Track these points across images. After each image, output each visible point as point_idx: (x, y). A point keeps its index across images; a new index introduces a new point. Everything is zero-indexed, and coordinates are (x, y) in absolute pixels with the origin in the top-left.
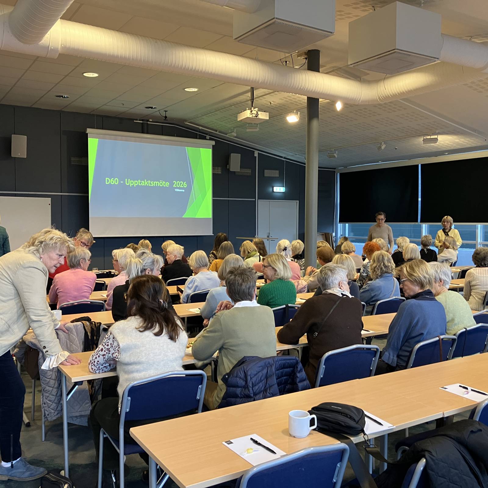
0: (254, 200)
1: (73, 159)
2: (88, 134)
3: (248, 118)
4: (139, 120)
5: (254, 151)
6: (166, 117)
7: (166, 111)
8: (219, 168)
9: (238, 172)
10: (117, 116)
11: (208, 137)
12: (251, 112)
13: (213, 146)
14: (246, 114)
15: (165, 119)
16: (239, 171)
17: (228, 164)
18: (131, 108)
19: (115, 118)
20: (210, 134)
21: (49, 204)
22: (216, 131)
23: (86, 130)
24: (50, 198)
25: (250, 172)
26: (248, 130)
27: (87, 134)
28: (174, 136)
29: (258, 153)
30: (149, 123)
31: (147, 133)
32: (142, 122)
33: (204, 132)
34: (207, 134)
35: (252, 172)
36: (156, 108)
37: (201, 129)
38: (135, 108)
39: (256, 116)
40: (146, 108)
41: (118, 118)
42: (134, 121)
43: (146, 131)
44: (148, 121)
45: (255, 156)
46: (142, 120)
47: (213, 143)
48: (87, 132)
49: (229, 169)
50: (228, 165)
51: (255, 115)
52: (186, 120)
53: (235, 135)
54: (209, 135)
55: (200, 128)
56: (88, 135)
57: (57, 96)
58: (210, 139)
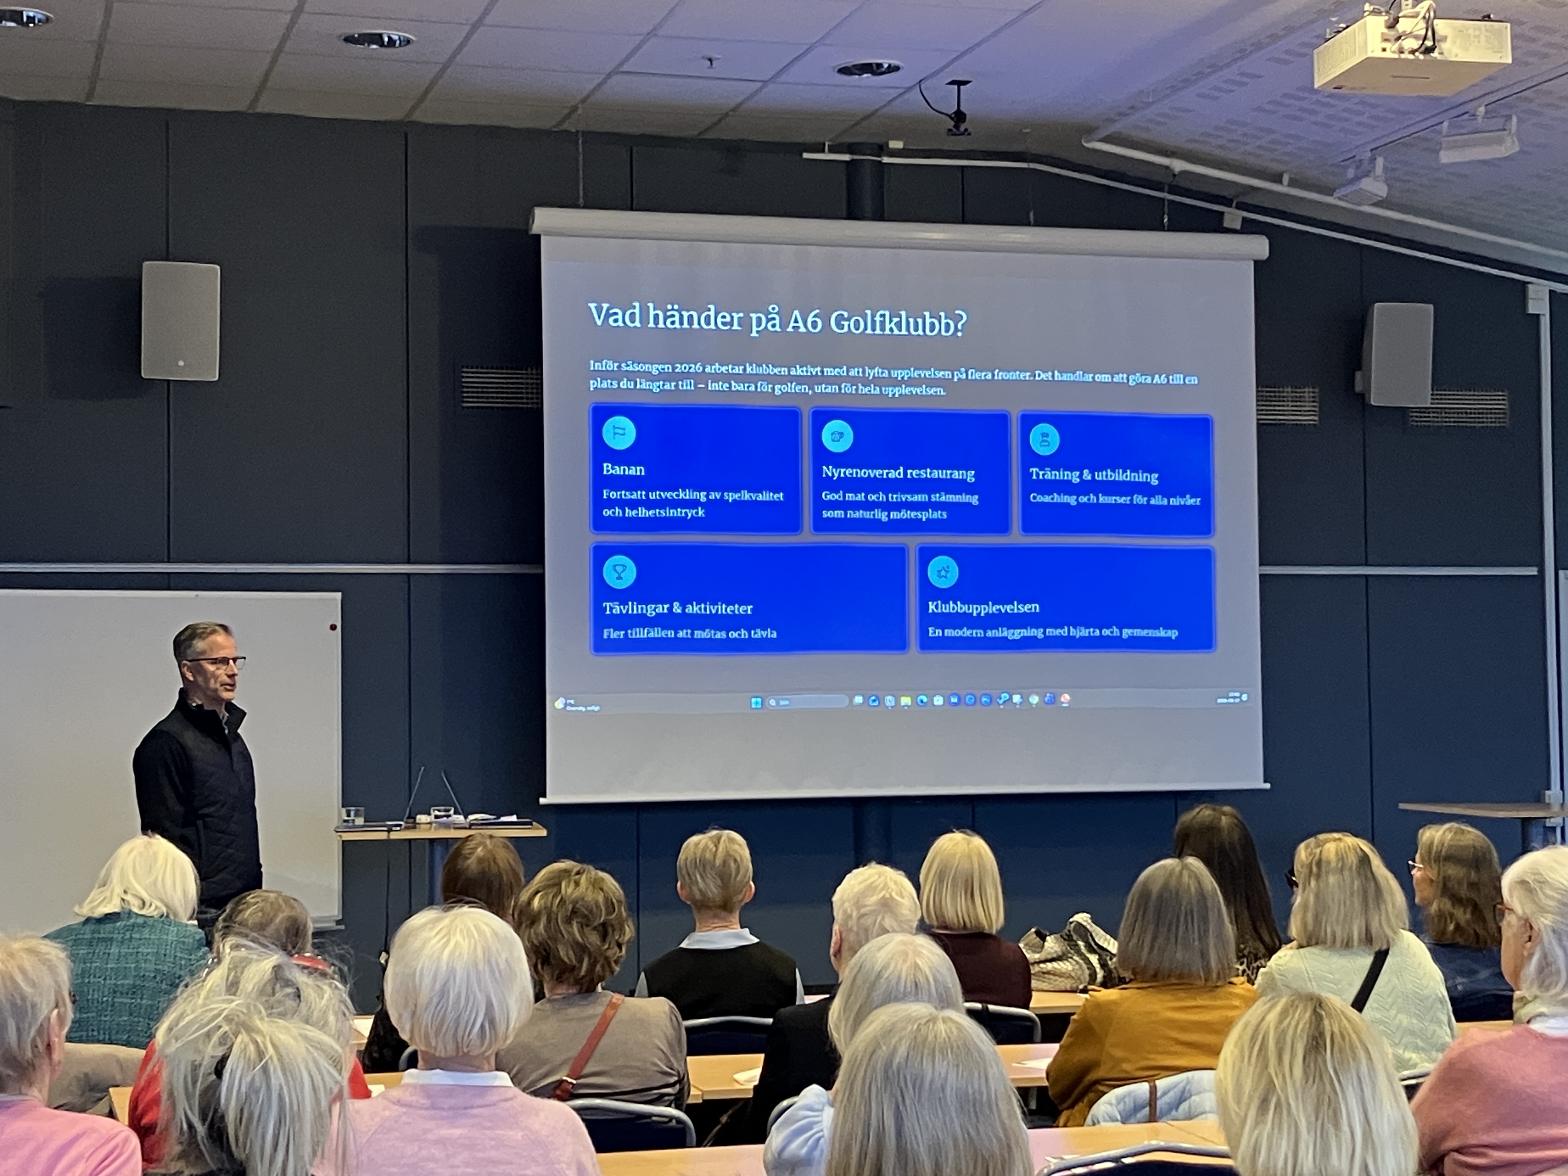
0: (1533, 571)
1: (471, 378)
2: (543, 239)
3: (1369, 63)
4: (832, 150)
5: (1526, 283)
6: (959, 116)
7: (960, 83)
8: (1308, 392)
9: (1421, 410)
10: (708, 136)
11: (1233, 217)
12: (1392, 26)
13: (1257, 263)
14: (1359, 39)
15: (957, 126)
16: (1429, 405)
17: (1360, 369)
18: (765, 83)
19: (698, 144)
20: (1249, 200)
21: (333, 627)
22: (1277, 178)
23: (529, 217)
24: (338, 595)
25: (1504, 405)
26: (1445, 157)
27: (538, 237)
28: (1022, 221)
29: (1551, 292)
30: (886, 160)
31: (880, 216)
32: (847, 157)
33: (1205, 188)
34: (1228, 202)
35: (1512, 406)
36: (897, 68)
37: (1184, 173)
38: (784, 78)
39: (1429, 50)
40: (845, 71)
41: (717, 144)
42: (806, 155)
43: (868, 208)
44: (882, 149)
45: (1532, 308)
46: (850, 148)
47: (1260, 246)
48: (535, 229)
49: (1362, 397)
50: (1358, 375)
51: (1414, 44)
52: (1089, 131)
53: (1381, 190)
54: (1240, 207)
55: (1178, 165)
56: (545, 243)
57: (349, 39)
58: (1249, 228)
